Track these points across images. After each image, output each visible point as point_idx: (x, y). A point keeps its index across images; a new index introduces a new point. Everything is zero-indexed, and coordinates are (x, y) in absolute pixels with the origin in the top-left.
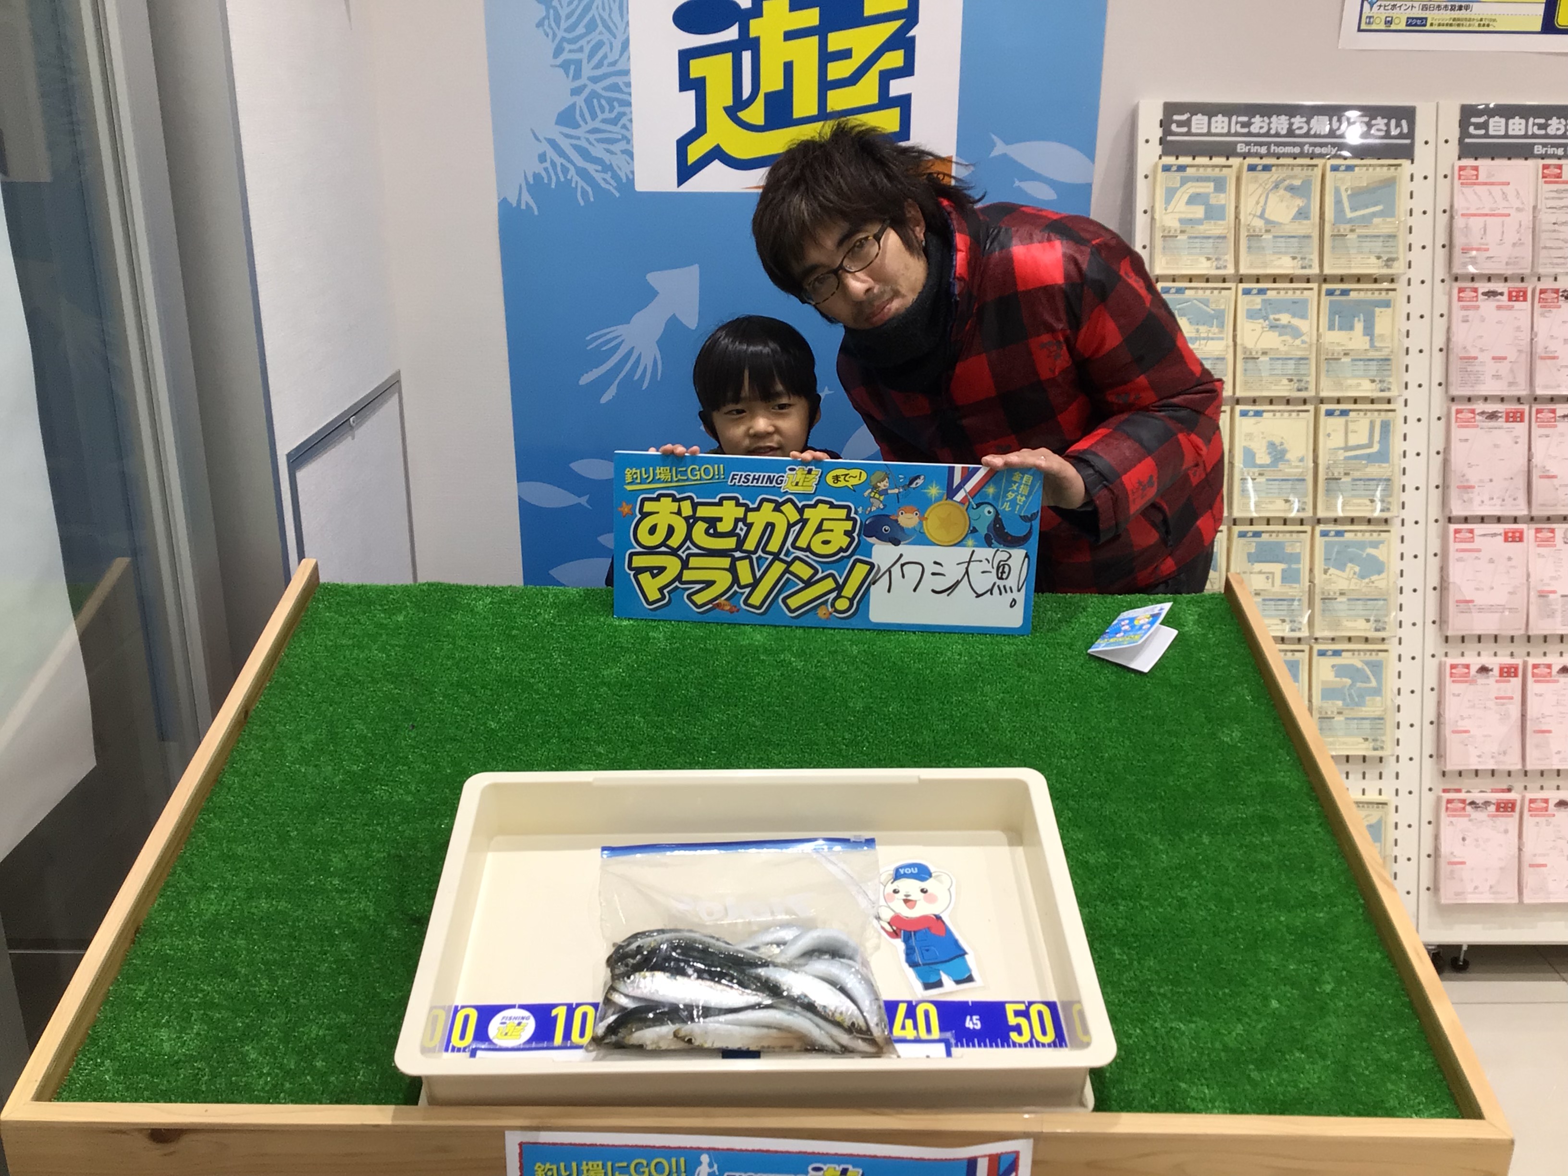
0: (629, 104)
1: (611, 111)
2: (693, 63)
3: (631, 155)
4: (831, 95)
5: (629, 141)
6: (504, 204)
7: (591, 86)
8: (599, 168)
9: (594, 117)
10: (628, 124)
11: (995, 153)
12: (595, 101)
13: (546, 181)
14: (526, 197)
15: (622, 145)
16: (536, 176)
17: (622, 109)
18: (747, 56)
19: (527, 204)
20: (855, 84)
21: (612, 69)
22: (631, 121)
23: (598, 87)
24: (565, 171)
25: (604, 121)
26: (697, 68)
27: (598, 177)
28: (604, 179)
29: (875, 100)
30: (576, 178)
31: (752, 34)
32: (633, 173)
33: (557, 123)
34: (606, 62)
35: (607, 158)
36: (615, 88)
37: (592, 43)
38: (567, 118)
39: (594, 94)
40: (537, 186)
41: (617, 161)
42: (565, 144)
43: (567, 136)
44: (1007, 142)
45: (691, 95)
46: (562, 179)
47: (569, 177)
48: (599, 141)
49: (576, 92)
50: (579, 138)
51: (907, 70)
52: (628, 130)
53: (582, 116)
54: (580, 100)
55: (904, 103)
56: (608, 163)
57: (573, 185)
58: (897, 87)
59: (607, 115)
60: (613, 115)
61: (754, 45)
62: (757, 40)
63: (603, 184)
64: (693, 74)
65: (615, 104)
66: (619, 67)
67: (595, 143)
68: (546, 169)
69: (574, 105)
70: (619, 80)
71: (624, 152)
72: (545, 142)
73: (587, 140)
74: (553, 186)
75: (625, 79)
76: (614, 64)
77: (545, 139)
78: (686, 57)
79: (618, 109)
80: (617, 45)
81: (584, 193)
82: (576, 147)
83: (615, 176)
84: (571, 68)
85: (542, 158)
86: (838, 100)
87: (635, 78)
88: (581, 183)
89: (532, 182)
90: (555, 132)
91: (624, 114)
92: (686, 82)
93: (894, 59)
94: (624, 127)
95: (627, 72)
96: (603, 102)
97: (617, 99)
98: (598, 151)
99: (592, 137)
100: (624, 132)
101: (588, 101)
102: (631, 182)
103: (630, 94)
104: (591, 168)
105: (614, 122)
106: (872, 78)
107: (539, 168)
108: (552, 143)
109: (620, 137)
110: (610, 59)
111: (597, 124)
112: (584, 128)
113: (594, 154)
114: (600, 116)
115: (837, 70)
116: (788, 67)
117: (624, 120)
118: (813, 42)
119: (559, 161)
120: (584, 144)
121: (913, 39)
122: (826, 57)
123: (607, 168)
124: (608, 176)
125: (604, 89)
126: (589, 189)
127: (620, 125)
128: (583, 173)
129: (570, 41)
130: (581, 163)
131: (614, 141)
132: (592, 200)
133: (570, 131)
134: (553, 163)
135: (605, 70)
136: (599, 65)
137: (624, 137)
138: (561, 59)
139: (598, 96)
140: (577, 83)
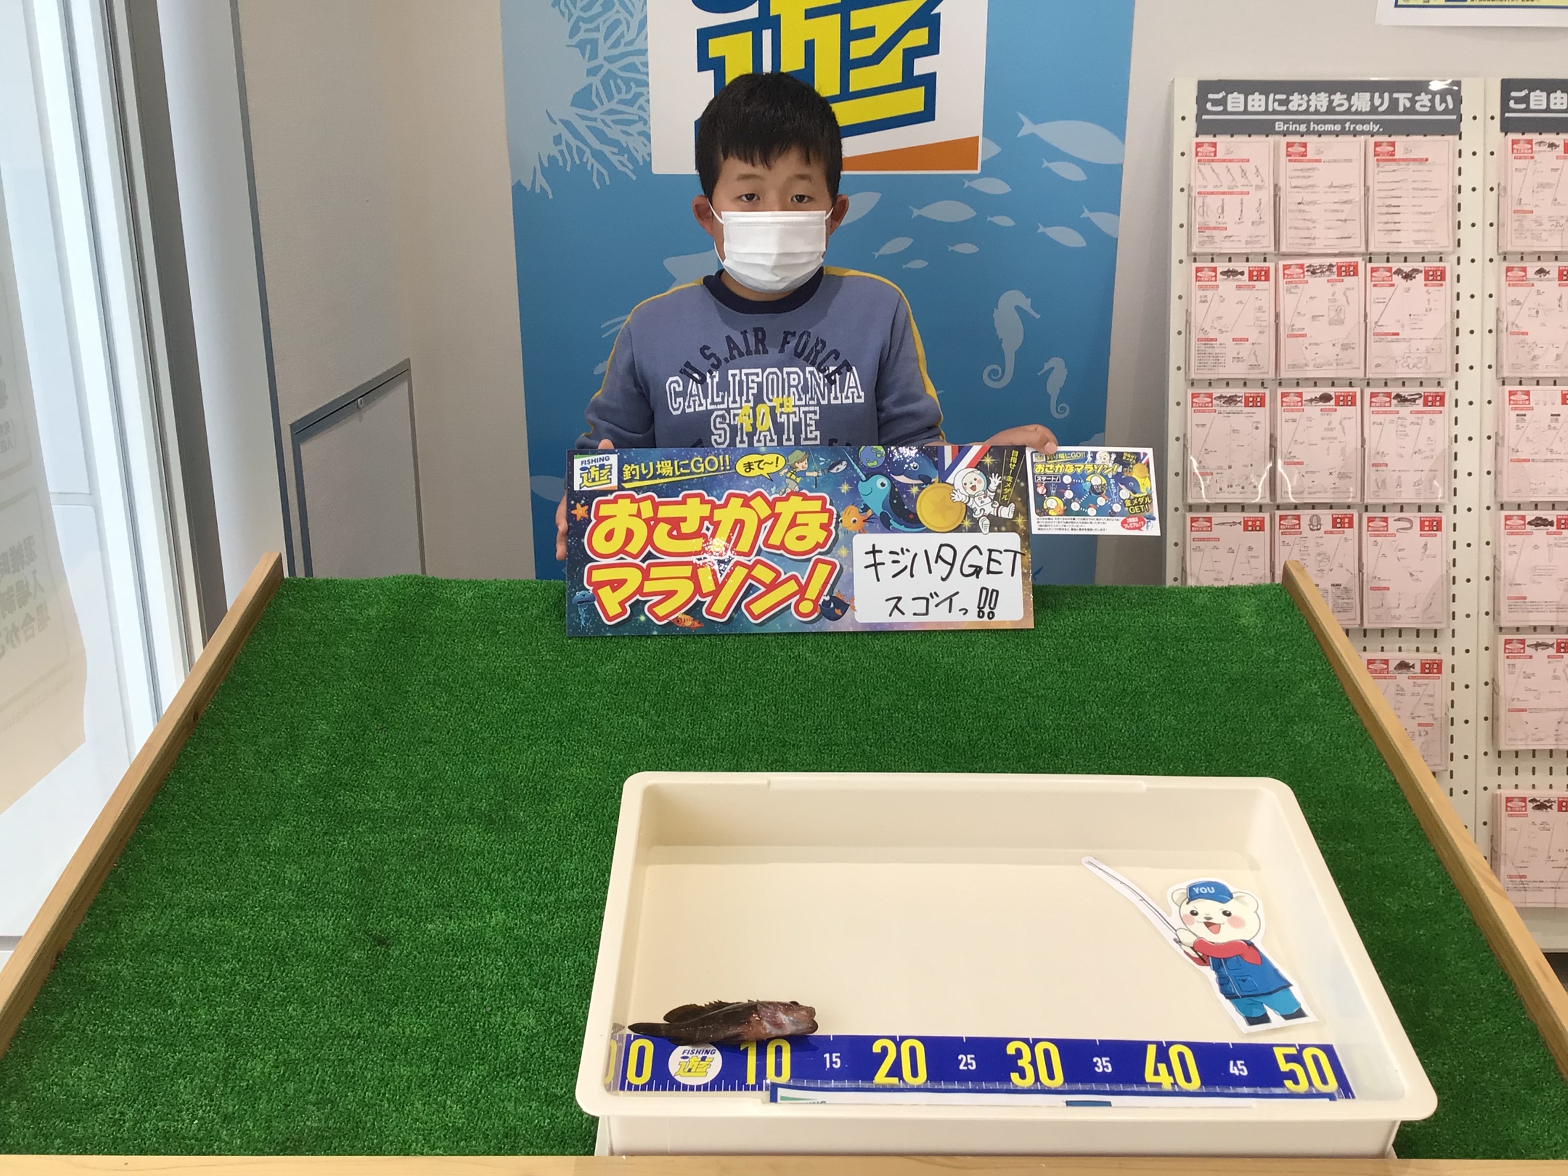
0: (647, 84)
1: (627, 92)
2: (712, 43)
3: (648, 137)
4: (853, 73)
5: (646, 122)
6: (518, 189)
7: (607, 66)
8: (616, 150)
9: (610, 98)
10: (645, 105)
11: (1023, 132)
12: (611, 82)
13: (561, 164)
14: (541, 181)
15: (639, 126)
16: (552, 159)
17: (640, 90)
18: (767, 35)
19: (542, 188)
20: (878, 63)
21: (629, 49)
22: (648, 101)
23: (615, 67)
24: (581, 153)
25: (621, 102)
26: (716, 47)
27: (614, 159)
28: (621, 162)
29: (899, 80)
30: (592, 160)
31: (773, 13)
32: (650, 155)
33: (573, 104)
34: (623, 41)
35: (623, 139)
36: (632, 67)
37: (608, 23)
38: (583, 99)
39: (610, 74)
40: (551, 169)
41: (633, 142)
42: (581, 126)
43: (584, 118)
44: (1035, 122)
45: (710, 74)
46: (578, 162)
47: (585, 160)
48: (614, 122)
49: (592, 72)
50: (595, 120)
51: (932, 48)
52: (646, 111)
53: (598, 95)
54: (596, 81)
55: (929, 81)
56: (625, 145)
57: (589, 168)
58: (922, 66)
59: (624, 96)
60: (629, 96)
61: (775, 24)
62: (778, 17)
63: (620, 168)
64: (713, 53)
65: (632, 84)
66: (636, 46)
67: (611, 124)
68: (561, 152)
69: (591, 85)
70: (637, 60)
71: (641, 133)
72: (559, 123)
73: (603, 121)
74: (568, 169)
75: (642, 59)
76: (631, 43)
77: (560, 120)
78: (705, 36)
79: (635, 89)
80: (635, 24)
81: (600, 177)
82: (592, 129)
83: (632, 159)
84: (588, 48)
85: (557, 140)
86: (859, 79)
87: (651, 57)
88: (597, 165)
89: (546, 165)
90: (571, 114)
91: (642, 94)
92: (705, 62)
93: (918, 37)
94: (641, 107)
95: (644, 52)
96: (619, 81)
97: (634, 80)
98: (614, 133)
99: (608, 119)
100: (641, 113)
101: (605, 83)
102: (649, 164)
103: (647, 74)
104: (607, 150)
105: (630, 103)
106: (896, 56)
107: (554, 151)
108: (567, 124)
109: (637, 118)
110: (628, 38)
111: (613, 105)
112: (601, 109)
113: (610, 136)
114: (617, 97)
115: (860, 49)
116: (810, 46)
117: (641, 101)
118: (837, 17)
119: (574, 143)
120: (600, 125)
121: (938, 15)
122: (848, 35)
123: (623, 150)
124: (624, 158)
125: (622, 69)
126: (605, 173)
127: (637, 105)
128: (598, 155)
129: (586, 21)
130: (596, 144)
131: (631, 122)
132: (608, 183)
133: (587, 113)
134: (568, 146)
135: (621, 49)
136: (615, 45)
137: (641, 118)
138: (577, 38)
139: (615, 76)
140: (595, 63)
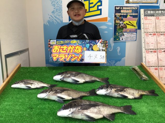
0: (62, 10)
3: (62, 17)
4: (90, 9)
5: (62, 15)
6: (44, 24)
9: (57, 12)
14: (47, 23)
15: (61, 16)
16: (49, 20)
20: (94, 7)
23: (58, 8)
27: (58, 20)
29: (97, 9)
36: (60, 8)
37: (57, 2)
38: (53, 12)
40: (49, 22)
42: (53, 16)
43: (53, 15)
47: (53, 20)
49: (54, 9)
50: (55, 15)
51: (101, 5)
53: (55, 12)
57: (54, 22)
59: (59, 12)
63: (58, 22)
69: (54, 10)
72: (50, 16)
74: (51, 22)
76: (60, 5)
80: (60, 2)
81: (56, 23)
82: (55, 16)
83: (60, 20)
84: (54, 5)
85: (50, 18)
87: (63, 7)
89: (48, 21)
90: (51, 14)
93: (99, 4)
95: (62, 6)
97: (60, 10)
98: (58, 17)
99: (57, 15)
101: (56, 10)
102: (62, 21)
103: (62, 9)
104: (56, 19)
106: (96, 6)
107: (49, 19)
108: (51, 16)
110: (59, 4)
111: (57, 13)
114: (58, 12)
117: (61, 12)
118: (88, 1)
120: (56, 16)
122: (90, 4)
123: (59, 19)
126: (56, 22)
128: (55, 20)
129: (54, 2)
130: (55, 18)
131: (60, 15)
132: (57, 23)
133: (54, 14)
134: (51, 19)
135: (59, 5)
136: (58, 5)
137: (61, 15)
138: (52, 4)
139: (58, 9)
140: (55, 7)
